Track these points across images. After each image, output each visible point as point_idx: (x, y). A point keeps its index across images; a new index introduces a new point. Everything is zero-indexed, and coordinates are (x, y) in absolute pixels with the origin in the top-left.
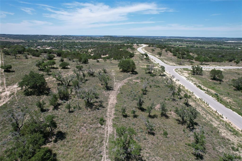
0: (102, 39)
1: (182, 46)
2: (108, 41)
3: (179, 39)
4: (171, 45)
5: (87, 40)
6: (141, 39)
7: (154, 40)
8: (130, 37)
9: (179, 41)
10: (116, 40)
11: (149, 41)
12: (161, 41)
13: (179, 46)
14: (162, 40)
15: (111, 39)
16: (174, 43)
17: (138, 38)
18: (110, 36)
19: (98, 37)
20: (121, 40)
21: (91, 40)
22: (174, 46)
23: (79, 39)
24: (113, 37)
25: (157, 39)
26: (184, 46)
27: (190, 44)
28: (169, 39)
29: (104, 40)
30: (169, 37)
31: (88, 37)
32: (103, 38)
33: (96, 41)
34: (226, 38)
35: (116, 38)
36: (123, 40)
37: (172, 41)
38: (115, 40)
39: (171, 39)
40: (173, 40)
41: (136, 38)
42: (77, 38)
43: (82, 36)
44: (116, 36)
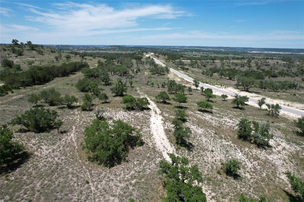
0: (109, 50)
1: (196, 56)
2: (116, 52)
3: (197, 49)
4: (186, 55)
5: (92, 50)
6: (154, 49)
7: (169, 50)
8: (141, 46)
9: (196, 51)
10: (126, 50)
11: (162, 51)
12: (176, 51)
13: (193, 56)
14: (178, 50)
15: (119, 50)
16: (190, 53)
17: (151, 48)
18: (118, 46)
19: (104, 48)
20: (131, 50)
21: (96, 50)
22: (188, 56)
23: (82, 50)
24: (122, 47)
25: (173, 49)
26: (198, 56)
27: (206, 54)
28: (185, 50)
29: (111, 50)
30: (189, 47)
31: (91, 48)
32: (110, 48)
33: (103, 51)
34: (251, 48)
35: (125, 48)
36: (134, 50)
37: (188, 51)
38: (124, 51)
39: (188, 49)
40: (190, 50)
41: (149, 48)
42: (78, 48)
43: (84, 46)
44: (125, 46)
